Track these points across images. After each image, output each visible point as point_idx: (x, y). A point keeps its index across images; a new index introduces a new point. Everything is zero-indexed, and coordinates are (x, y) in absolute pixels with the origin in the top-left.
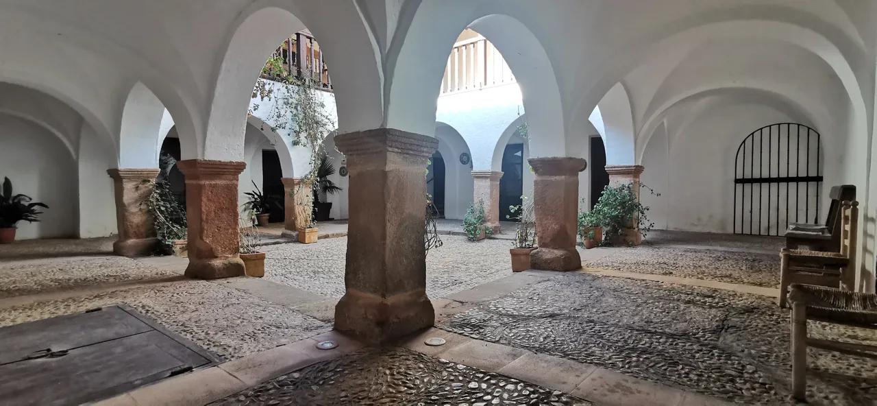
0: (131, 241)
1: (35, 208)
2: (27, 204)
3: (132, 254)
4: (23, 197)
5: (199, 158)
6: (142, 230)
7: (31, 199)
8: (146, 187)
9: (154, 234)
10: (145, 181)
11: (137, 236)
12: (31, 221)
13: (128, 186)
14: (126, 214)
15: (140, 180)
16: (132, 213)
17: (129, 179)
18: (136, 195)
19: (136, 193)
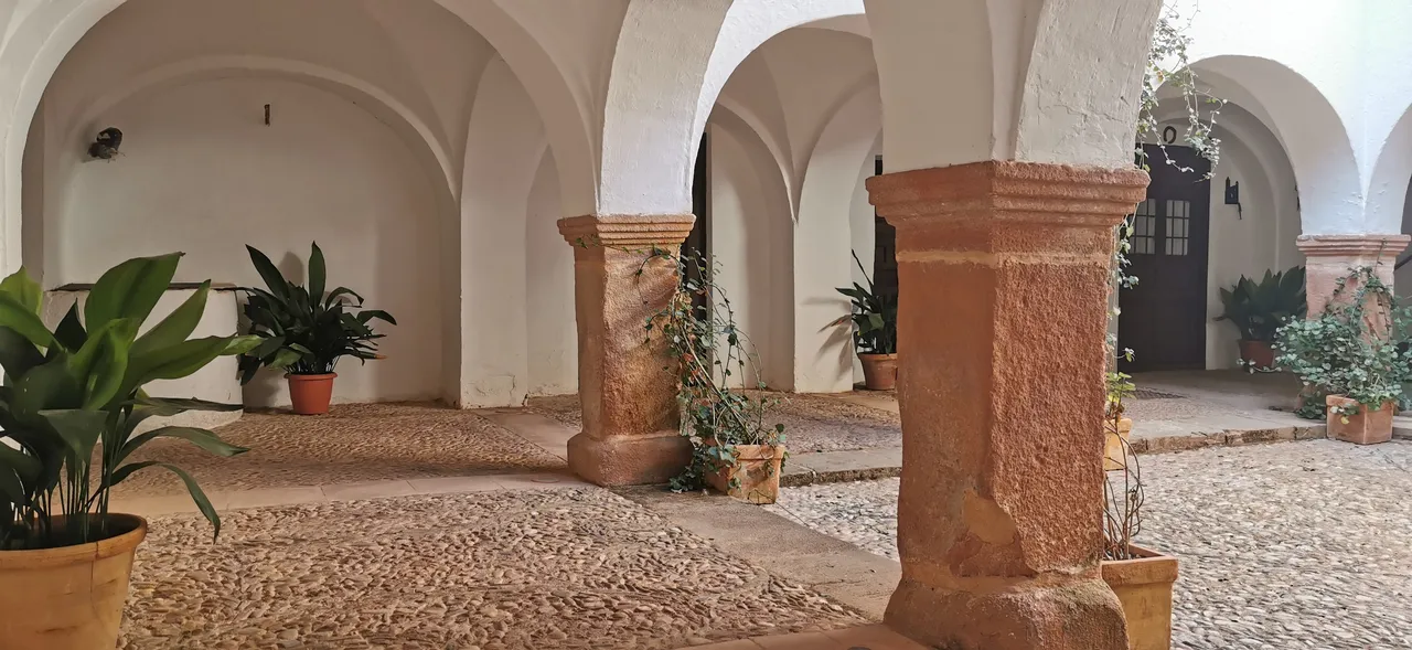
0: (620, 440)
1: (372, 323)
2: (355, 313)
3: (621, 480)
4: (347, 295)
5: (998, 155)
6: (647, 406)
7: (361, 300)
8: (661, 273)
9: (673, 420)
10: (656, 254)
11: (635, 428)
12: (363, 357)
13: (617, 268)
14: (611, 355)
15: (647, 251)
16: (626, 353)
17: (624, 248)
18: (635, 297)
19: (636, 292)
